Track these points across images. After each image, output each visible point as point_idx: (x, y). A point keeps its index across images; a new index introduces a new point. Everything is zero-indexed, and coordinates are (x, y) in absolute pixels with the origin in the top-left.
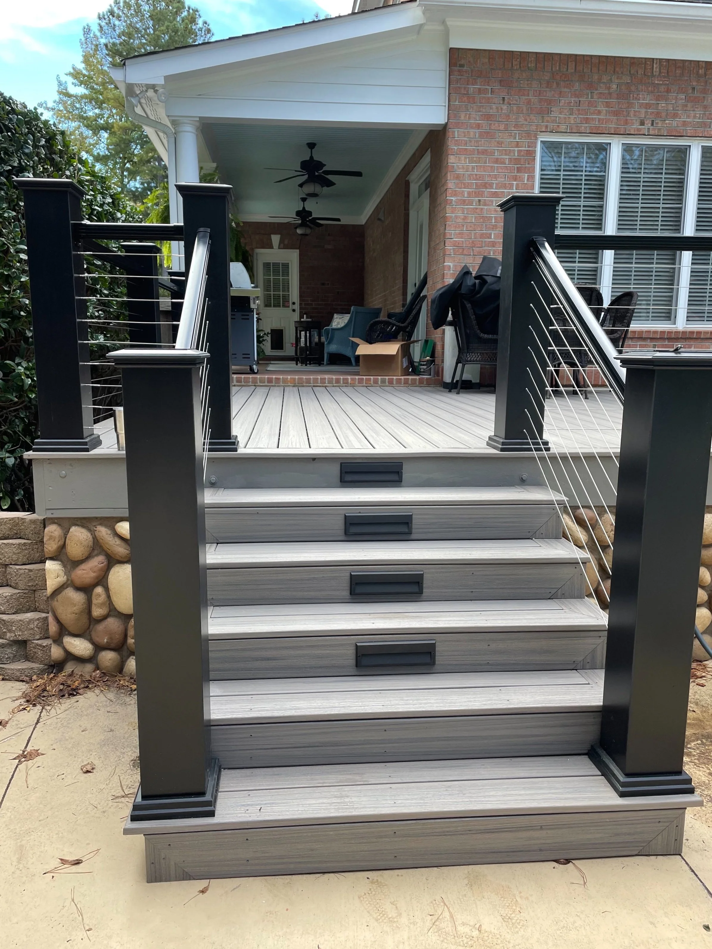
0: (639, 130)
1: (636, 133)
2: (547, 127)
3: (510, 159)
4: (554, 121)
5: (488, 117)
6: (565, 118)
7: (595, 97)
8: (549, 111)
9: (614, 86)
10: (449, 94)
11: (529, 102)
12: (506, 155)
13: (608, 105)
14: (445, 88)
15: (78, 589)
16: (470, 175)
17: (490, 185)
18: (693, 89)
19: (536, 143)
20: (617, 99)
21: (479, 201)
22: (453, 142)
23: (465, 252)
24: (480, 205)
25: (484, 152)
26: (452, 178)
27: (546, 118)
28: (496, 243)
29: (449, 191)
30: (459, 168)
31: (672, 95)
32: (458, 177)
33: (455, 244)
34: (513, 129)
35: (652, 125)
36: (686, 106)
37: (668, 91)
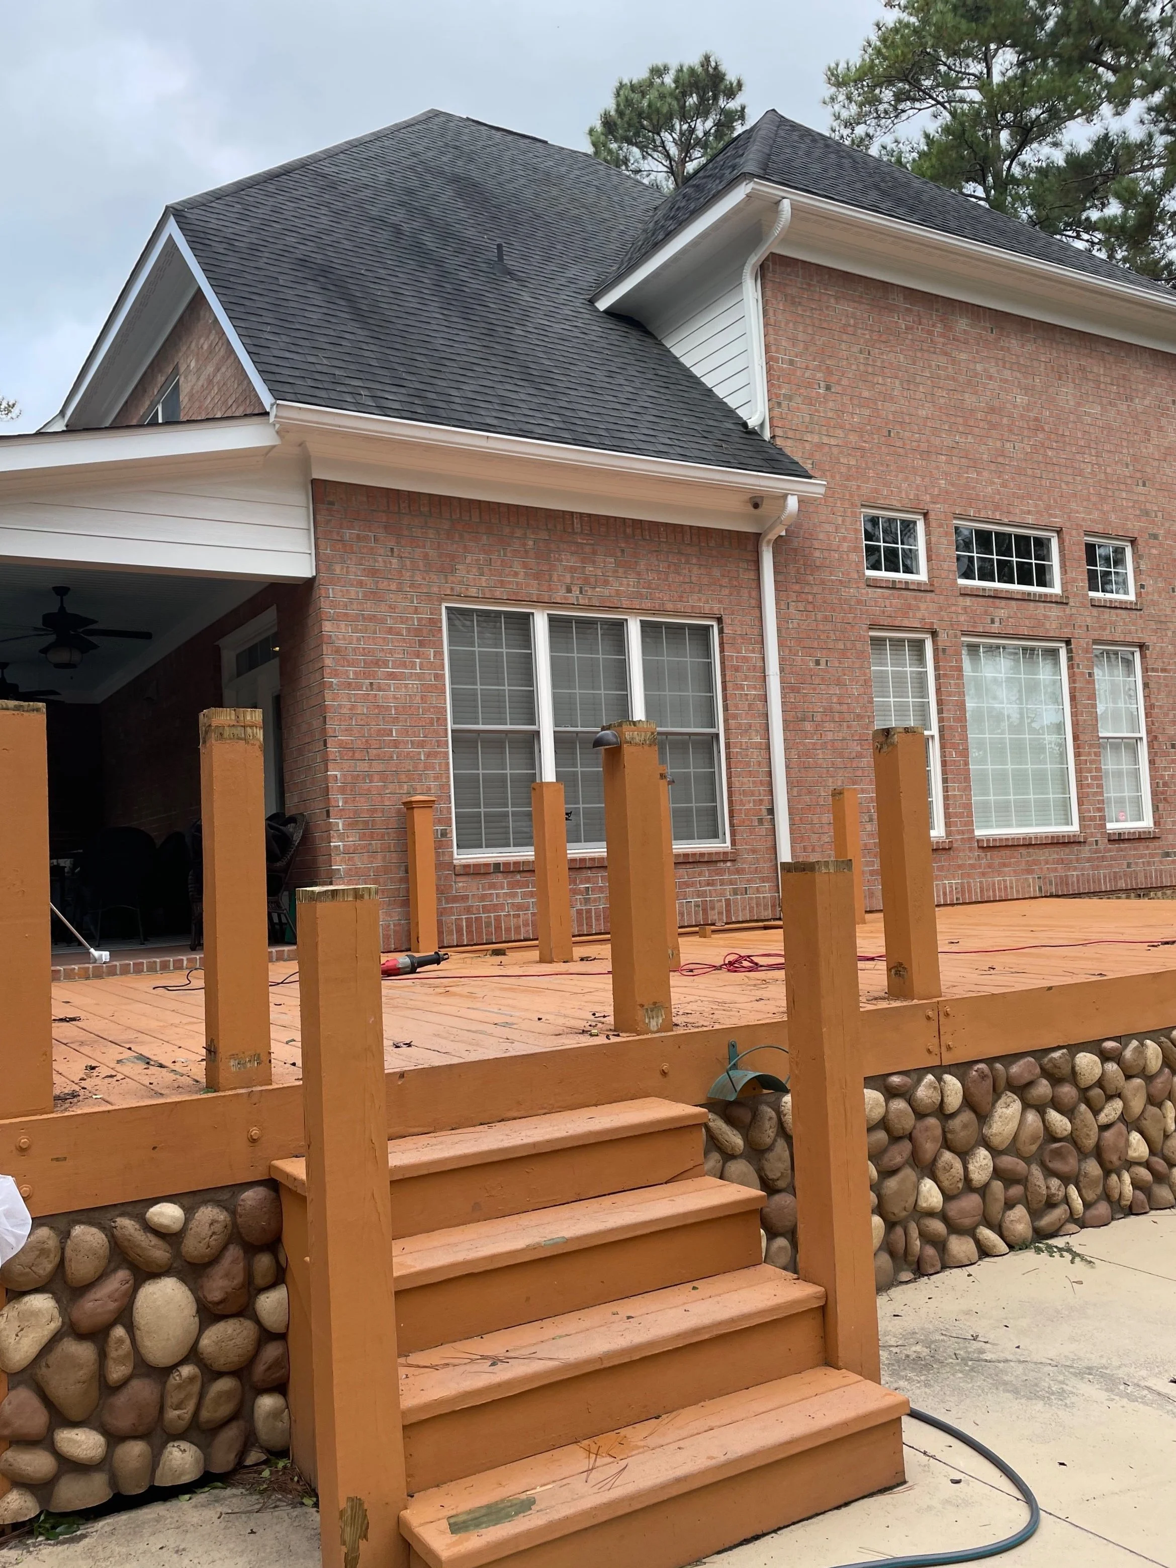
0: (566, 598)
1: (563, 601)
2: (452, 589)
3: (408, 629)
4: (461, 583)
5: (373, 572)
6: (474, 579)
7: (509, 555)
8: (453, 570)
9: (531, 543)
10: (316, 539)
11: (426, 556)
12: (402, 623)
13: (525, 566)
14: (309, 530)
15: (81, 1336)
16: (354, 649)
17: (383, 662)
18: (623, 551)
19: (441, 609)
20: (536, 558)
21: (371, 684)
22: (327, 602)
23: (357, 756)
24: (372, 690)
25: (372, 618)
26: (329, 652)
27: (450, 578)
28: (399, 743)
29: (327, 671)
30: (339, 639)
31: (599, 558)
32: (338, 651)
33: (341, 745)
34: (408, 589)
35: (581, 592)
36: (617, 571)
37: (594, 553)
